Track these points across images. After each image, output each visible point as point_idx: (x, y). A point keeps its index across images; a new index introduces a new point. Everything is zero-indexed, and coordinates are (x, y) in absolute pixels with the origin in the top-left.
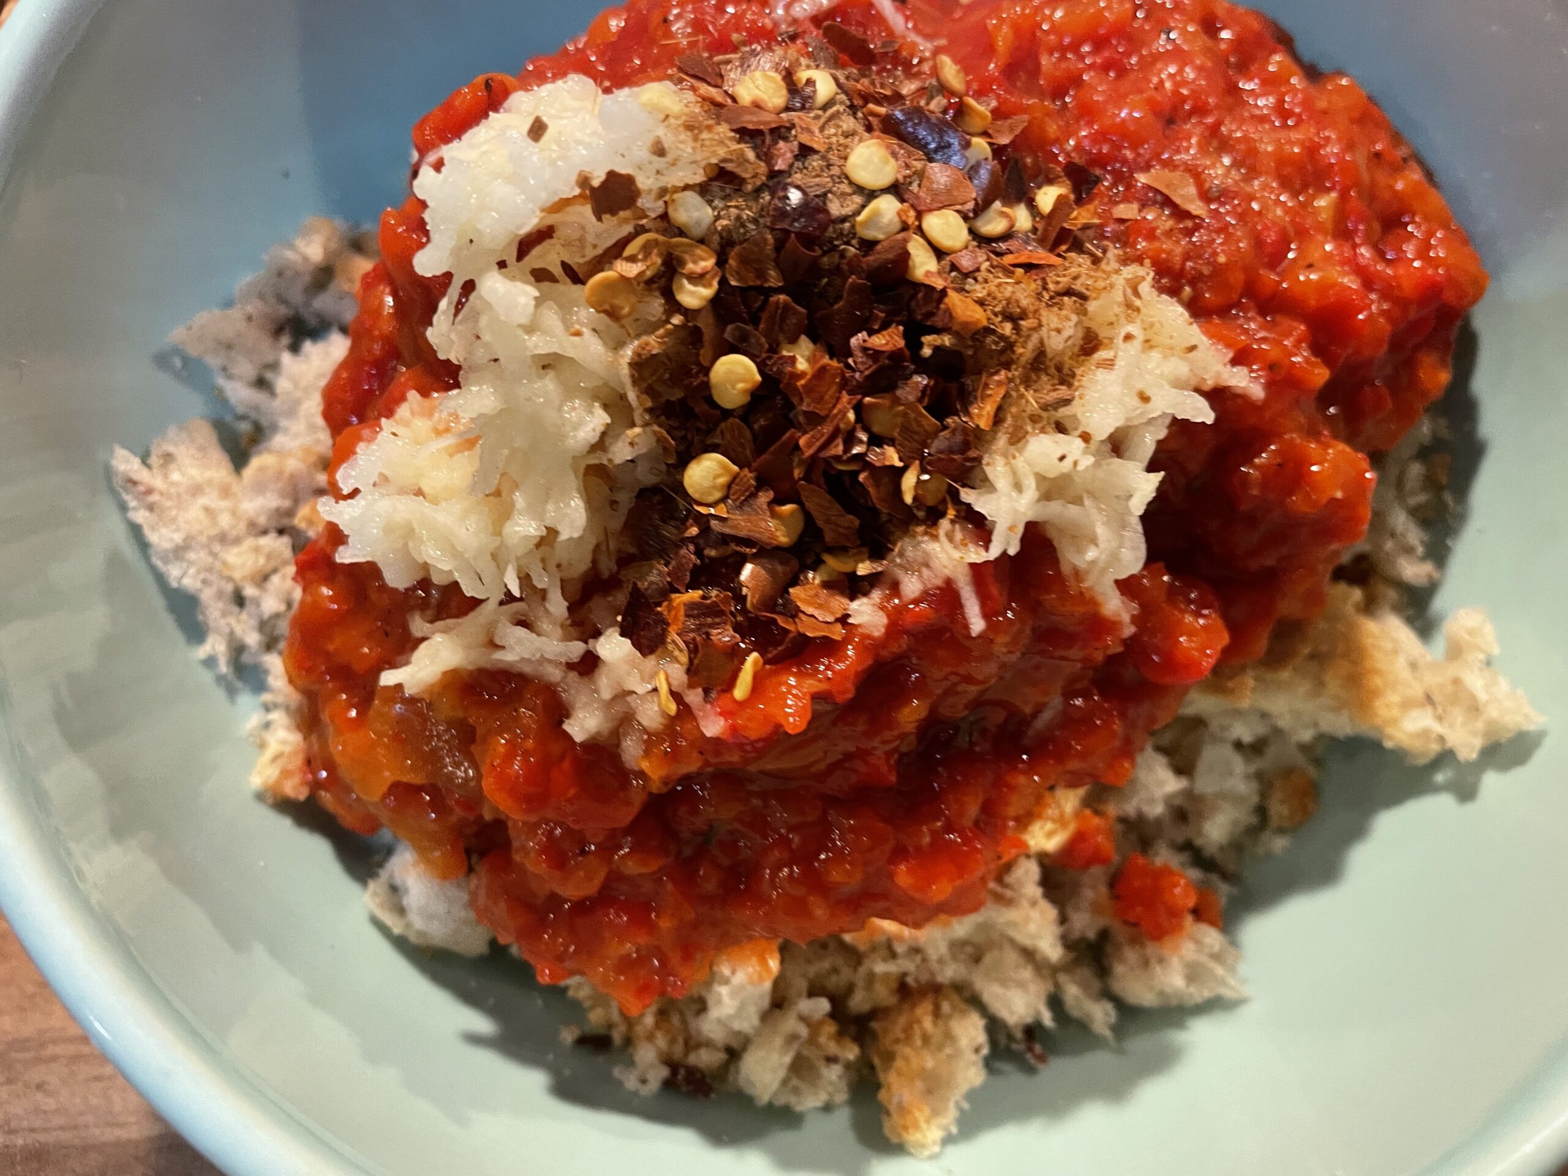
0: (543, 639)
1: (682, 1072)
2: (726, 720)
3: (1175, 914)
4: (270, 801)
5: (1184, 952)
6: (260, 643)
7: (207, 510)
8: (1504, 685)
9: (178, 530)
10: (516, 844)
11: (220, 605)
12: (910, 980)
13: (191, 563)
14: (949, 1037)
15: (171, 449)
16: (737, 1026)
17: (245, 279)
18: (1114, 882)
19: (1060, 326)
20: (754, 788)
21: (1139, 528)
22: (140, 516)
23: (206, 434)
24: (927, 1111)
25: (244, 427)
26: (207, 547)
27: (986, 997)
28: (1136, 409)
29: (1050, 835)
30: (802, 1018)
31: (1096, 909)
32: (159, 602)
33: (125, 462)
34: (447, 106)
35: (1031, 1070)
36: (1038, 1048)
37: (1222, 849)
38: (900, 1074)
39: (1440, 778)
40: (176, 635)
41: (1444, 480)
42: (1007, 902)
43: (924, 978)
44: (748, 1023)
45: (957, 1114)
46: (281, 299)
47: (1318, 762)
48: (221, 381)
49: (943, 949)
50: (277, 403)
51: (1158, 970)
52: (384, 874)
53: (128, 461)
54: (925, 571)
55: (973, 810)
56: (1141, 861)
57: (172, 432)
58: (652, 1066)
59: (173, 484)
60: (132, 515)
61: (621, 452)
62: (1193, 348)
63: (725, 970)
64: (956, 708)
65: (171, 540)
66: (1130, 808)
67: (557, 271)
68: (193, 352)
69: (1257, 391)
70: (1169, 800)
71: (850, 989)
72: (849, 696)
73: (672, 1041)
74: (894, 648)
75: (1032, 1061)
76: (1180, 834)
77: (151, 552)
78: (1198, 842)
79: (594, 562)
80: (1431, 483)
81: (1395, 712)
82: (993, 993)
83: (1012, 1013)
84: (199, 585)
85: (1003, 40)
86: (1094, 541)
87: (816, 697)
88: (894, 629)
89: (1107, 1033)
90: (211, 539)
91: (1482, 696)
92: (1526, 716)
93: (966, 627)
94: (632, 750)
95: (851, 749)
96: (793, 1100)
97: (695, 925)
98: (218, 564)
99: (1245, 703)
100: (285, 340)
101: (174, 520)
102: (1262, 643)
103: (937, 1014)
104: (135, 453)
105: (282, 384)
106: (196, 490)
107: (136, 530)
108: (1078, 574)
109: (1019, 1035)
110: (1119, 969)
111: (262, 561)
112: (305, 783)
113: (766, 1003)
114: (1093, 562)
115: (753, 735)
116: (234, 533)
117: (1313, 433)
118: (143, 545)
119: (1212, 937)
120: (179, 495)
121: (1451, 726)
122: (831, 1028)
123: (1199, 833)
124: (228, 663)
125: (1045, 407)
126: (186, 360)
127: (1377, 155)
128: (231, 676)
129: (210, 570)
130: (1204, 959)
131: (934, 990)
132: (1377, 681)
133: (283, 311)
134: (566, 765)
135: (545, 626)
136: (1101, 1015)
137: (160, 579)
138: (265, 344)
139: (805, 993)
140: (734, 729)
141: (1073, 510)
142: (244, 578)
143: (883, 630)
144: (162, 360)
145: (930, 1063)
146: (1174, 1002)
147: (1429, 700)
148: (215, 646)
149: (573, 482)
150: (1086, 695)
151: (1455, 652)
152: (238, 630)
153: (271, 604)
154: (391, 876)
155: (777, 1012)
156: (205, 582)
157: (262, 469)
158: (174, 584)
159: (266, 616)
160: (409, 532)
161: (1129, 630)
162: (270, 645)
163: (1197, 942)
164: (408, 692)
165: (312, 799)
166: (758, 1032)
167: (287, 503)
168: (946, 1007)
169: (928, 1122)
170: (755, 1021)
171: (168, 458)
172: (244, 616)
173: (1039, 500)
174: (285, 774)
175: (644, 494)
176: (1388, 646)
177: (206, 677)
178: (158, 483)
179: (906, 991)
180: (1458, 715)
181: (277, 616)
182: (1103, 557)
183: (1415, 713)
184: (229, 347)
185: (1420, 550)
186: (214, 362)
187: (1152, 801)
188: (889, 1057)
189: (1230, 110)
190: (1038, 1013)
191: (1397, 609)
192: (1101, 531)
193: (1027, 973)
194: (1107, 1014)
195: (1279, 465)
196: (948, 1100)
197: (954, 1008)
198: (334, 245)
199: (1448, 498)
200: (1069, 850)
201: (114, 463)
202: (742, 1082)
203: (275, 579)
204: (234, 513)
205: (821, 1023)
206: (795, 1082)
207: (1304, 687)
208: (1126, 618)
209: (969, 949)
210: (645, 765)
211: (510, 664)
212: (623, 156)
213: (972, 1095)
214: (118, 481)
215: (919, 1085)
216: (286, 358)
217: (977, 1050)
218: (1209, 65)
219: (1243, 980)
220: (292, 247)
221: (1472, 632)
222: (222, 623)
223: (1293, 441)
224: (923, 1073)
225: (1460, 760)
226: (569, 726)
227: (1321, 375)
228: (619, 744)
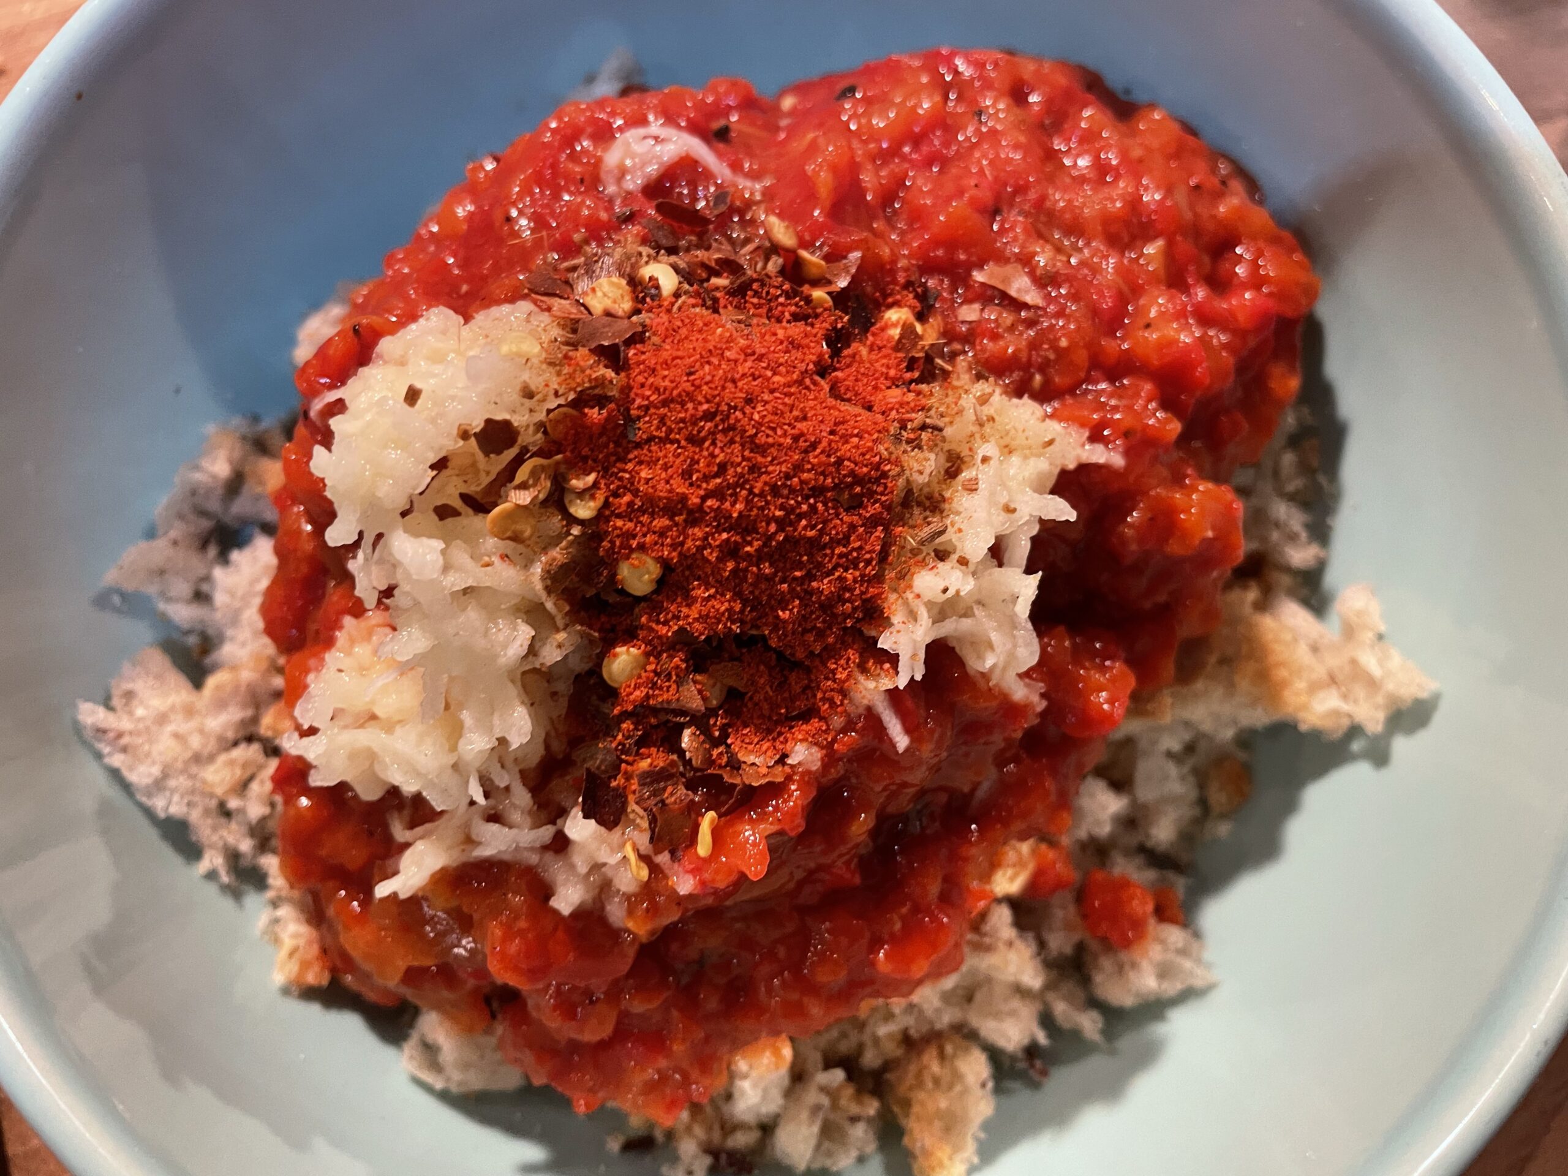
0: (514, 831)
1: (723, 1158)
2: (695, 877)
3: (1138, 925)
4: (296, 993)
5: (1151, 954)
6: (254, 847)
7: (176, 736)
8: (1396, 660)
9: (154, 763)
10: (530, 1003)
11: (209, 821)
12: (912, 1032)
13: (173, 791)
14: (957, 1076)
15: (129, 686)
16: (764, 1109)
17: (159, 502)
18: (1082, 896)
19: (921, 468)
20: (735, 913)
21: (1029, 626)
22: (117, 760)
23: (158, 660)
24: (948, 1149)
25: (192, 640)
26: (184, 771)
27: (983, 1033)
28: (1006, 523)
29: (1012, 879)
30: (823, 1089)
31: (1068, 927)
32: (152, 834)
33: (91, 714)
35: (1035, 1085)
36: (1038, 1063)
37: (1172, 844)
38: (919, 1119)
39: (1356, 746)
41: (1315, 463)
42: (988, 949)
43: (925, 1029)
44: (773, 1105)
45: (976, 1145)
46: (203, 513)
47: (1250, 749)
48: (162, 606)
49: (936, 1002)
50: (218, 615)
51: (1132, 975)
52: (415, 1034)
53: (92, 712)
55: (934, 889)
56: (1100, 876)
57: (126, 668)
58: (695, 1157)
59: (140, 719)
60: (107, 760)
61: (551, 655)
62: (1049, 442)
63: (743, 1067)
64: (904, 803)
65: (150, 775)
66: (1082, 834)
67: (457, 503)
68: (129, 587)
69: (1117, 460)
70: (1117, 819)
71: (860, 1048)
72: (801, 828)
73: (709, 1129)
74: (833, 775)
75: (1036, 1076)
76: (1133, 840)
77: (134, 789)
78: (1149, 844)
79: (547, 746)
80: (1305, 468)
81: (1303, 698)
82: (987, 1026)
83: (1009, 1040)
84: (185, 809)
85: (824, 180)
86: (990, 646)
87: (771, 837)
88: (830, 758)
89: (1098, 1038)
90: (187, 763)
91: (1375, 670)
92: (1417, 685)
93: (893, 746)
94: (616, 913)
95: (814, 866)
96: (828, 1163)
97: (707, 1039)
98: (199, 785)
99: (1167, 718)
101: (148, 755)
102: (1169, 668)
103: (942, 1056)
104: (95, 701)
105: (220, 598)
106: (162, 719)
107: (115, 774)
108: (985, 677)
109: (1021, 1056)
110: (1098, 978)
111: (238, 772)
112: (323, 968)
113: (786, 1082)
114: (994, 666)
115: (721, 885)
116: (206, 753)
117: (1177, 479)
118: (126, 787)
119: (1175, 935)
120: (147, 729)
121: (1356, 701)
122: (849, 1091)
123: (1148, 836)
124: (228, 873)
125: (922, 543)
126: (123, 595)
127: (1197, 187)
128: (234, 884)
129: (193, 792)
130: (1171, 956)
131: (936, 1037)
132: (1282, 673)
133: (206, 524)
134: (560, 934)
135: (514, 817)
136: (1089, 1024)
137: (149, 813)
138: (196, 564)
139: (820, 1066)
140: (703, 883)
141: (966, 624)
142: (226, 793)
143: (819, 763)
144: (102, 601)
145: (943, 1104)
146: (1151, 1000)
147: (1332, 680)
148: (212, 860)
149: (513, 692)
150: (1016, 760)
151: (1349, 632)
152: (231, 840)
153: (256, 810)
154: (422, 1037)
155: (798, 1087)
156: (189, 804)
157: (218, 688)
158: (162, 815)
159: (254, 822)
160: (373, 756)
161: (1041, 705)
162: (263, 846)
163: (1162, 942)
164: (403, 896)
165: (334, 982)
166: (785, 1108)
167: (249, 713)
168: (949, 1049)
169: (950, 1158)
170: (780, 1100)
171: (129, 696)
172: (234, 825)
173: (934, 623)
174: (305, 965)
175: (579, 679)
176: (1288, 637)
177: (212, 889)
178: (124, 723)
179: (911, 1043)
180: (1360, 692)
181: (264, 819)
182: (1002, 659)
183: (1321, 695)
184: (162, 572)
185: (1304, 535)
186: (152, 590)
187: (1098, 823)
188: (907, 1104)
189: (1051, 179)
190: (1033, 1035)
191: (1293, 594)
192: (994, 636)
193: (1015, 1004)
194: (1094, 1021)
195: (1151, 519)
196: (965, 1134)
197: (956, 1048)
198: (239, 455)
199: (1322, 479)
200: (1033, 886)
201: (81, 717)
202: (778, 1153)
203: (255, 787)
204: (201, 731)
205: (839, 1088)
206: (826, 1144)
207: (1218, 692)
208: (1035, 698)
209: (962, 994)
210: (630, 925)
211: (492, 856)
212: (496, 403)
213: (986, 1126)
214: (88, 734)
215: (938, 1124)
216: (218, 573)
217: (983, 1085)
218: (1022, 139)
219: (1209, 966)
220: (197, 468)
221: (1360, 613)
222: (215, 838)
223: (1158, 497)
224: (939, 1114)
225: (1370, 734)
226: (556, 903)
227: (1175, 427)
228: (603, 908)
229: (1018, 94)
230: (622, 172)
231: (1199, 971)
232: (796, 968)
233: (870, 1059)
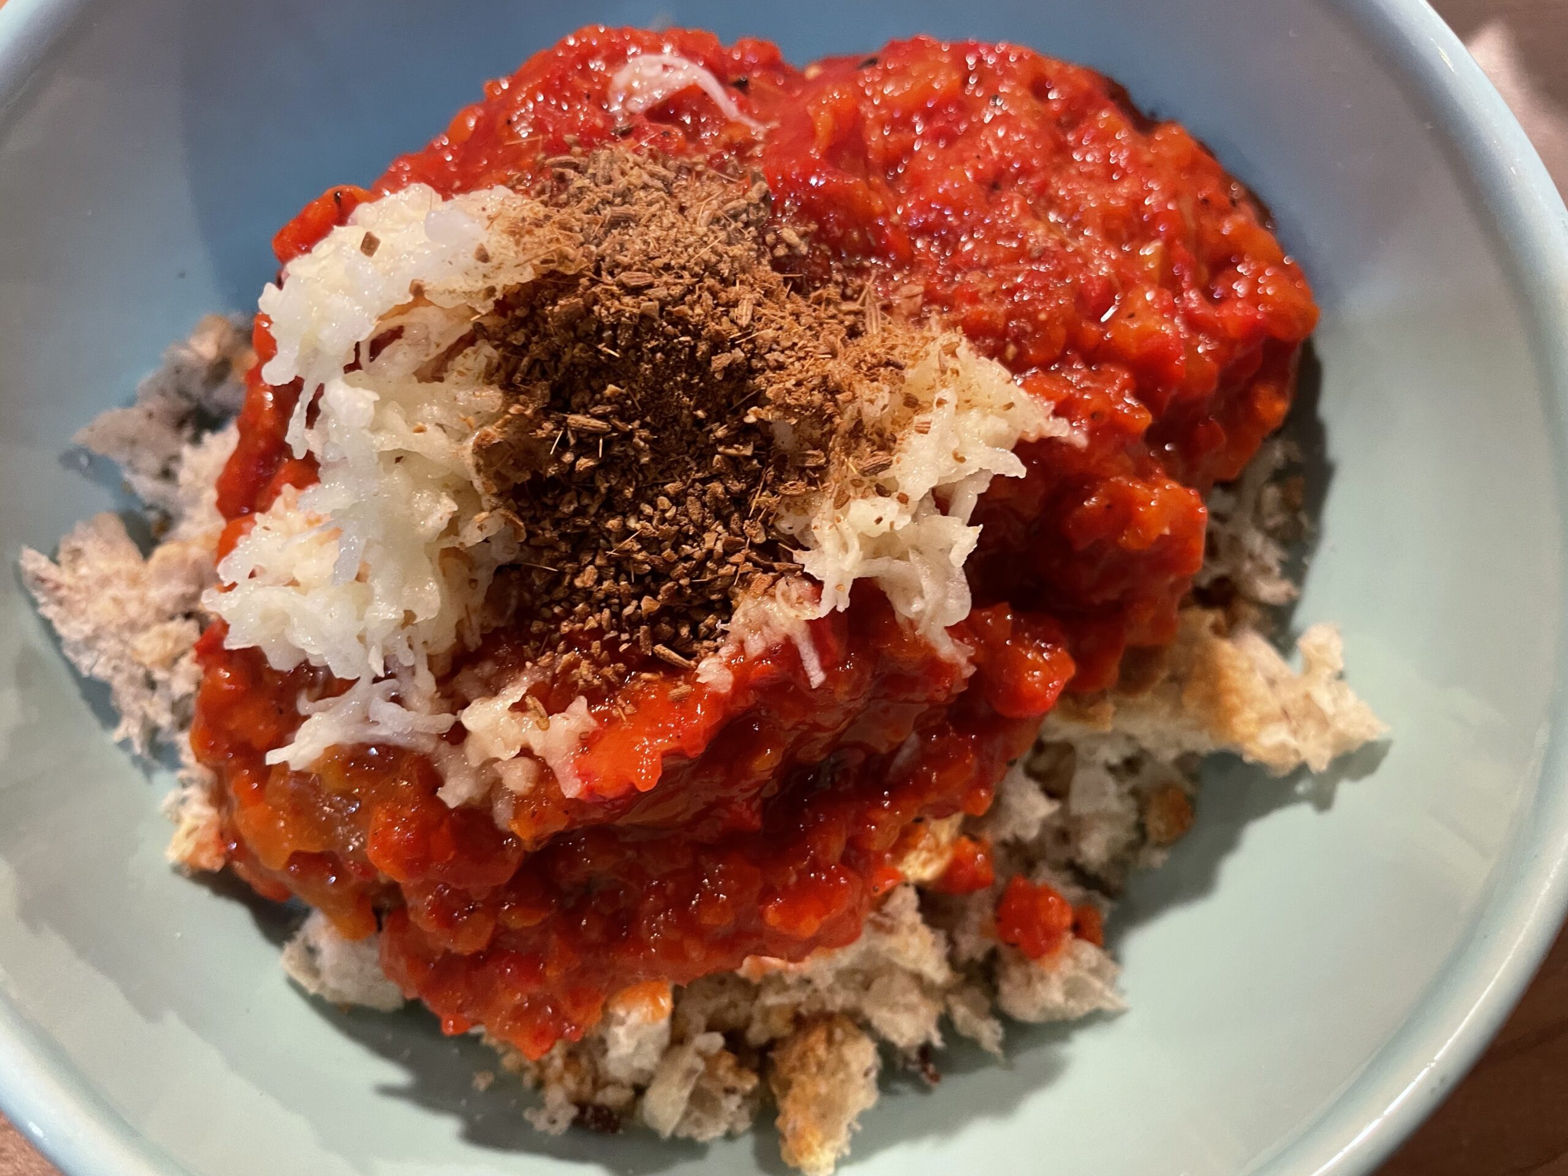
0: (414, 713)
1: (590, 1111)
2: (583, 782)
3: (1052, 935)
4: (188, 874)
5: (1062, 969)
6: (173, 723)
7: (116, 600)
8: (1351, 699)
9: (87, 621)
10: (410, 904)
11: (132, 690)
12: (803, 1011)
13: (101, 652)
14: (842, 1063)
15: (79, 544)
16: (636, 1064)
17: (146, 377)
18: (1000, 902)
19: (873, 397)
20: (628, 839)
21: (963, 578)
22: (51, 611)
23: (114, 527)
24: (820, 1136)
25: (153, 516)
26: (117, 635)
27: (875, 1023)
28: (953, 468)
29: (925, 864)
30: (701, 1054)
31: (983, 931)
32: (73, 691)
33: (34, 561)
34: (302, 220)
35: (925, 1089)
36: (931, 1068)
37: (1103, 865)
38: (795, 1101)
39: (1301, 788)
40: (91, 720)
41: (1298, 500)
42: (891, 931)
43: (816, 1007)
44: (649, 1059)
45: (850, 1136)
46: (183, 393)
47: (1194, 778)
48: (127, 476)
49: (829, 979)
50: (181, 492)
51: (1039, 987)
52: (300, 936)
53: (36, 560)
54: (766, 630)
55: (837, 847)
56: (1025, 882)
57: (79, 527)
58: (561, 1106)
59: (81, 578)
60: (42, 610)
61: (472, 536)
62: (1010, 406)
63: (621, 1012)
64: (815, 751)
65: (81, 631)
66: (1006, 833)
68: (98, 450)
69: (1080, 439)
70: (1045, 824)
71: (749, 1021)
72: (701, 751)
73: (582, 1081)
74: (741, 703)
75: (927, 1081)
76: (1062, 854)
77: (63, 643)
78: (1080, 861)
79: (460, 636)
80: (1288, 505)
81: (1252, 729)
82: (881, 1017)
83: (902, 1035)
84: (109, 672)
85: (824, 122)
86: (921, 594)
87: (665, 755)
88: (741, 684)
89: (996, 1050)
90: (121, 628)
91: (1328, 708)
92: (1369, 727)
93: (807, 680)
94: (503, 813)
95: (712, 798)
96: (695, 1132)
97: (583, 972)
98: (128, 651)
99: (1108, 728)
100: (188, 432)
101: (83, 612)
102: (1113, 671)
103: (830, 1041)
104: (41, 551)
105: (184, 475)
106: (105, 582)
107: (47, 625)
108: (912, 624)
109: (914, 1056)
110: (1005, 988)
111: (170, 645)
112: (218, 854)
113: (665, 1040)
114: (921, 613)
115: (610, 795)
116: (143, 621)
117: (1143, 474)
118: (56, 640)
119: (1089, 953)
120: (88, 588)
121: (1305, 739)
122: (729, 1060)
123: (1079, 852)
124: (142, 745)
125: (864, 473)
126: (91, 459)
127: (1205, 201)
128: (147, 756)
129: (121, 656)
130: (1082, 974)
131: (827, 1018)
132: (1234, 700)
133: (185, 404)
134: (444, 829)
135: (415, 701)
136: (989, 1033)
137: (73, 669)
138: (168, 438)
139: (703, 1028)
140: (591, 789)
141: (899, 566)
142: (153, 663)
143: (730, 687)
144: (69, 459)
145: (823, 1089)
146: (1058, 1017)
147: (1286, 714)
148: (129, 728)
149: (427, 566)
150: (941, 731)
151: (1309, 668)
152: (151, 712)
153: (181, 686)
154: (305, 940)
155: (677, 1049)
156: (115, 668)
157: (165, 559)
158: (86, 673)
159: (177, 697)
160: (285, 619)
161: (969, 671)
162: (182, 726)
163: (1076, 959)
164: (294, 767)
165: (227, 869)
166: (660, 1068)
167: (192, 589)
168: (838, 1034)
169: (821, 1145)
170: (655, 1059)
171: (77, 554)
172: (156, 698)
173: (865, 558)
174: (200, 847)
175: (501, 571)
176: (1245, 665)
177: (123, 758)
178: (66, 578)
179: (801, 1022)
180: (1311, 728)
181: (188, 696)
182: (930, 607)
183: (1272, 728)
184: (133, 442)
185: (1277, 570)
186: (120, 457)
187: (1026, 826)
188: (787, 1085)
189: (1058, 169)
190: (928, 1034)
191: (1259, 628)
192: (926, 584)
193: (914, 997)
194: (995, 1032)
195: (1109, 507)
196: (840, 1123)
197: (846, 1034)
198: (228, 339)
199: (1304, 518)
200: (947, 877)
201: (22, 562)
202: (646, 1117)
203: (181, 663)
204: (142, 601)
205: (719, 1056)
206: (697, 1114)
207: (1165, 710)
208: (963, 661)
209: (859, 977)
210: (515, 827)
211: (387, 738)
212: (451, 263)
213: (863, 1117)
214: (27, 580)
215: (814, 1109)
216: (187, 451)
217: (866, 1074)
218: (1035, 127)
219: (1122, 992)
220: (187, 346)
221: (1320, 648)
222: (135, 707)
223: (1118, 483)
224: (817, 1099)
225: (1314, 772)
226: (443, 794)
227: (1144, 419)
228: (491, 808)
229: (1039, 90)
230: (630, 93)
231: (1109, 994)
232: (681, 903)
233: (757, 1034)
